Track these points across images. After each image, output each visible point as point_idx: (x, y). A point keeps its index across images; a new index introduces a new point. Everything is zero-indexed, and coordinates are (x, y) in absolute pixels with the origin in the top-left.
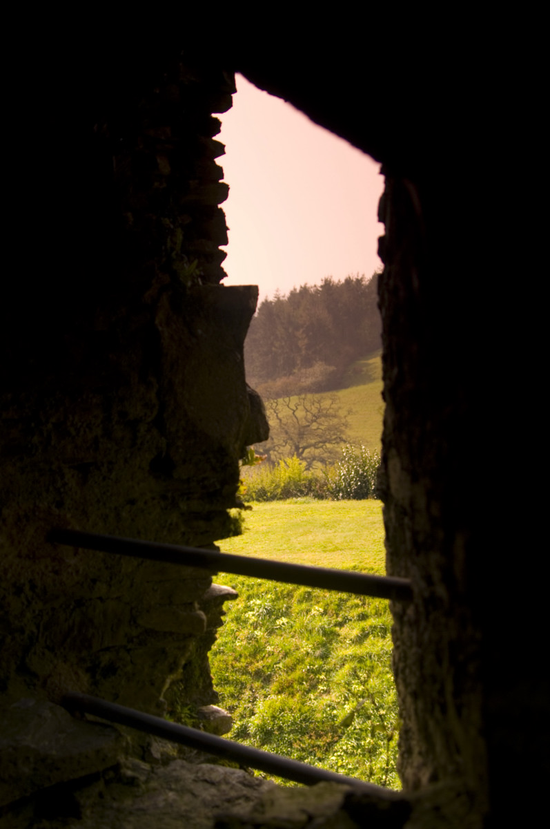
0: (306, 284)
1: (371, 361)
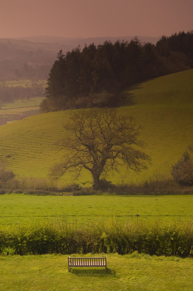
0: (93, 44)
1: (130, 92)
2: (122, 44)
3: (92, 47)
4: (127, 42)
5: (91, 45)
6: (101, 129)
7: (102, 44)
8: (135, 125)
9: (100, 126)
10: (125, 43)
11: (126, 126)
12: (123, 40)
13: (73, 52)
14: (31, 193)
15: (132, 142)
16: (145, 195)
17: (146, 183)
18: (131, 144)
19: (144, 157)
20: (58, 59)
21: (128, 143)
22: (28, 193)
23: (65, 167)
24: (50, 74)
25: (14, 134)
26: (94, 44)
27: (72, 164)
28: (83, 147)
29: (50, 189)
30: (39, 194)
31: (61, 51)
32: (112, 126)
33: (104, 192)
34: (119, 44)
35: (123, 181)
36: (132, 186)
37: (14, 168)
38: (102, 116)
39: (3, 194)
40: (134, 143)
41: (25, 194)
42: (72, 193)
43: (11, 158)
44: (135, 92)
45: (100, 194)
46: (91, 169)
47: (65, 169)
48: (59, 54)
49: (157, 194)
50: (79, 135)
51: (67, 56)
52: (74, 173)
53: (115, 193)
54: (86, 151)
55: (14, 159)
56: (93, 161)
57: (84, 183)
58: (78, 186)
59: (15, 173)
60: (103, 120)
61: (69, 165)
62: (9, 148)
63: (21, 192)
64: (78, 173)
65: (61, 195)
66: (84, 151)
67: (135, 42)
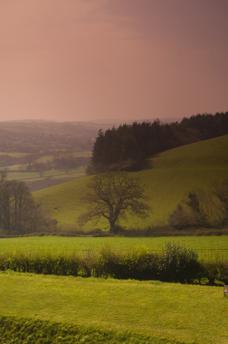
1: (151, 159)
2: (147, 124)
3: (125, 126)
4: (150, 122)
5: (124, 125)
6: (115, 187)
7: (132, 124)
8: (140, 184)
9: (114, 185)
10: (149, 123)
11: (134, 184)
12: (148, 121)
13: (109, 130)
14: (63, 235)
15: (139, 196)
16: (146, 237)
17: (150, 228)
18: (138, 198)
19: (147, 208)
20: (99, 136)
21: (136, 197)
22: (60, 235)
23: (90, 216)
24: (94, 147)
25: (62, 191)
26: (127, 125)
27: (94, 214)
28: (101, 201)
29: (79, 232)
30: (68, 236)
31: (100, 130)
32: (123, 185)
33: (116, 234)
34: (145, 124)
35: (131, 226)
36: (138, 230)
37: (58, 217)
38: (115, 177)
39: (43, 236)
40: (141, 197)
41: (58, 236)
42: (92, 236)
43: (58, 209)
44: (154, 160)
45: (113, 236)
46: (109, 217)
47: (89, 217)
48: (99, 132)
49: (154, 236)
50: (98, 192)
51: (105, 133)
52: (94, 220)
53: (124, 235)
54: (105, 204)
55: (59, 210)
56: (109, 211)
57: (106, 228)
58: (99, 230)
59: (58, 221)
60: (116, 181)
61: (92, 214)
62: (57, 202)
63: (55, 235)
64: (98, 220)
65: (84, 237)
66: (103, 204)
67: (157, 122)
